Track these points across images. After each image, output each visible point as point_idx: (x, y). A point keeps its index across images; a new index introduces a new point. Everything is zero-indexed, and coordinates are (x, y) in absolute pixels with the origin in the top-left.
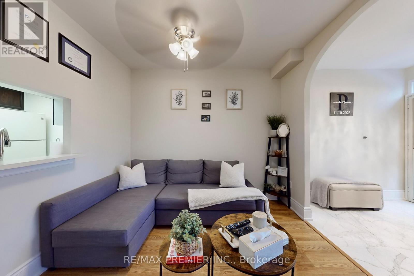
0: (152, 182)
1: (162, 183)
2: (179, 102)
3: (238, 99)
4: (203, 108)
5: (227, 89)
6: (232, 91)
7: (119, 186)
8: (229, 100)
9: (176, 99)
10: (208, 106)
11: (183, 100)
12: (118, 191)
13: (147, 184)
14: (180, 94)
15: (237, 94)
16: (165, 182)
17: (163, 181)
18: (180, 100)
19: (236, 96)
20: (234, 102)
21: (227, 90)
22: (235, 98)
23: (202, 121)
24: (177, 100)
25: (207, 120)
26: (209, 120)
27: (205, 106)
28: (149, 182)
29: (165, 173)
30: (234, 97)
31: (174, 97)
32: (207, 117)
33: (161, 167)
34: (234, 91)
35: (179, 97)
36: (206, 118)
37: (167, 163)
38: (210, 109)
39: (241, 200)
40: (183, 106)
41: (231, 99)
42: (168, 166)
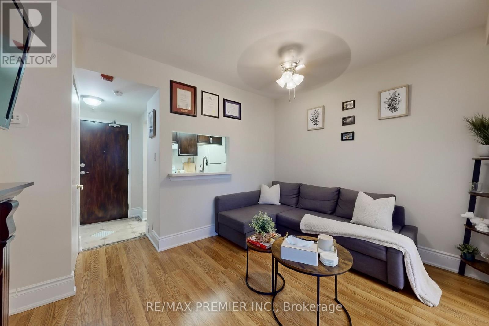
0: (285, 203)
1: (293, 206)
2: (315, 122)
3: (399, 101)
4: (344, 124)
5: (379, 92)
6: (388, 93)
7: (260, 201)
8: (384, 106)
9: (312, 119)
10: (351, 120)
11: (320, 118)
12: (258, 204)
13: (280, 204)
14: (316, 113)
15: (399, 94)
16: (296, 206)
17: (294, 204)
18: (317, 119)
19: (397, 97)
20: (393, 108)
21: (381, 93)
22: (394, 100)
23: (342, 140)
24: (314, 120)
25: (350, 138)
26: (352, 138)
27: (346, 121)
28: (282, 202)
29: (297, 197)
30: (392, 100)
31: (310, 117)
32: (349, 135)
33: (294, 190)
34: (392, 92)
35: (315, 116)
36: (348, 137)
37: (299, 187)
38: (354, 123)
39: (361, 239)
40: (320, 125)
41: (387, 104)
42: (300, 190)
